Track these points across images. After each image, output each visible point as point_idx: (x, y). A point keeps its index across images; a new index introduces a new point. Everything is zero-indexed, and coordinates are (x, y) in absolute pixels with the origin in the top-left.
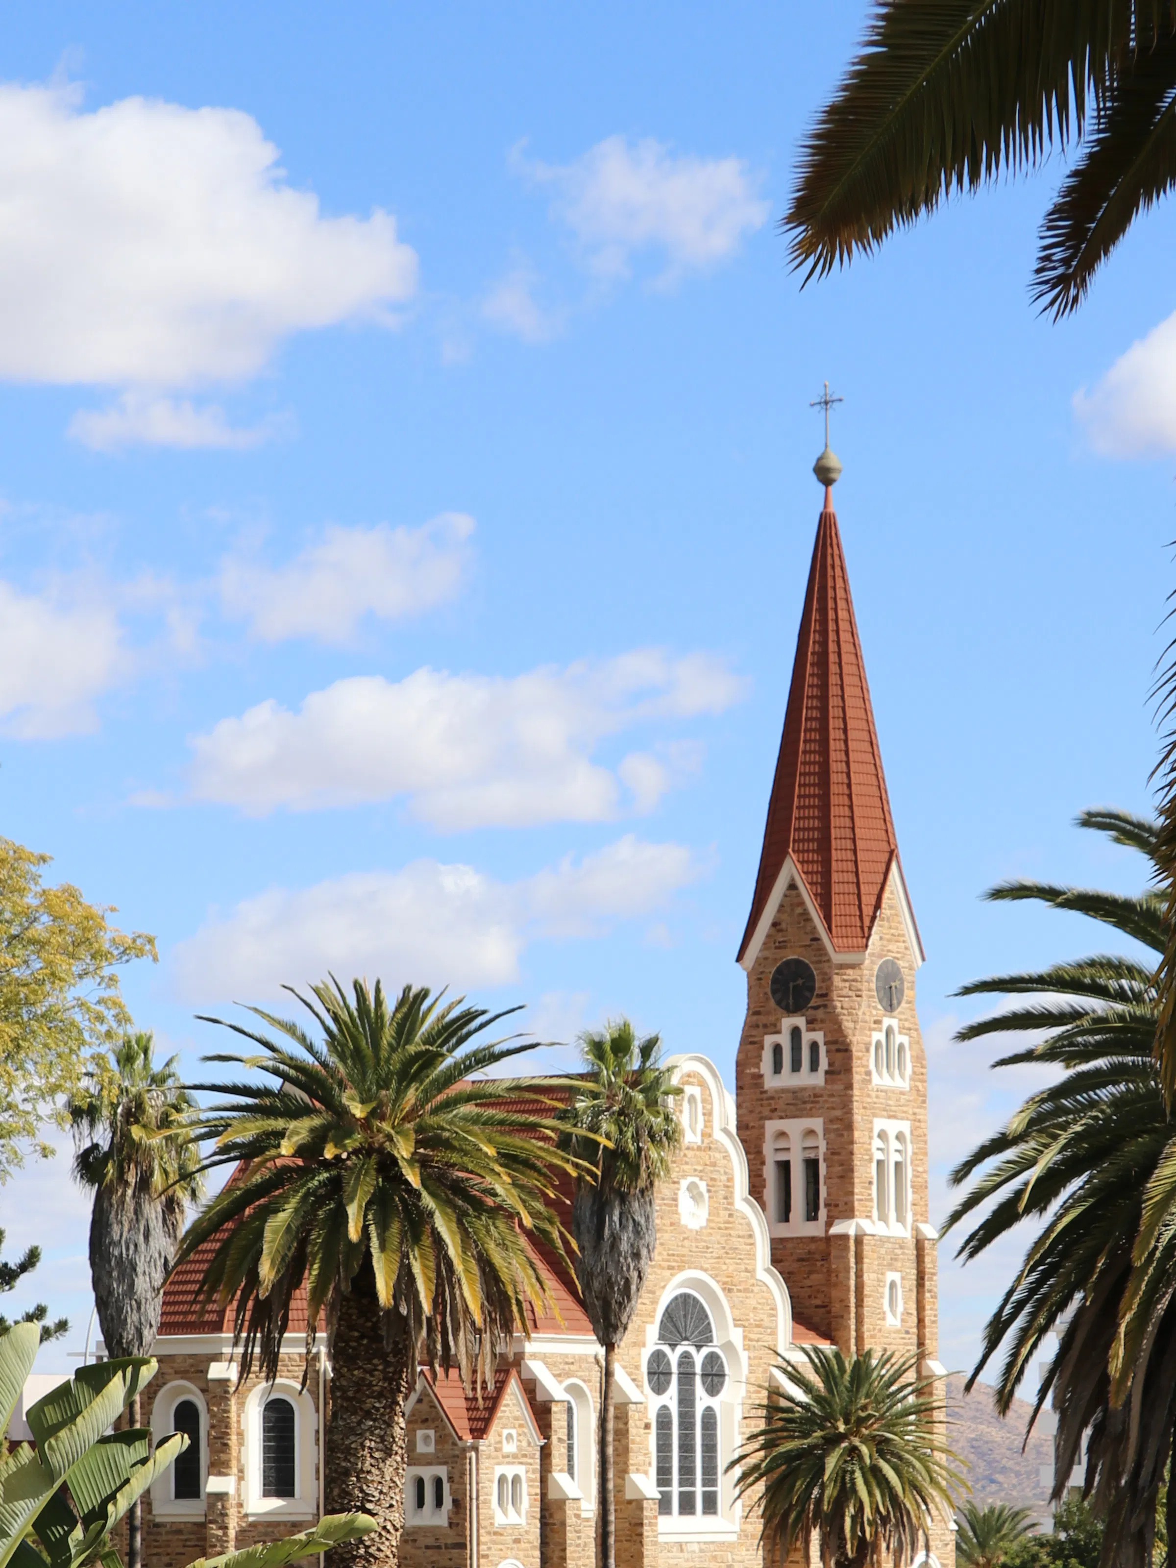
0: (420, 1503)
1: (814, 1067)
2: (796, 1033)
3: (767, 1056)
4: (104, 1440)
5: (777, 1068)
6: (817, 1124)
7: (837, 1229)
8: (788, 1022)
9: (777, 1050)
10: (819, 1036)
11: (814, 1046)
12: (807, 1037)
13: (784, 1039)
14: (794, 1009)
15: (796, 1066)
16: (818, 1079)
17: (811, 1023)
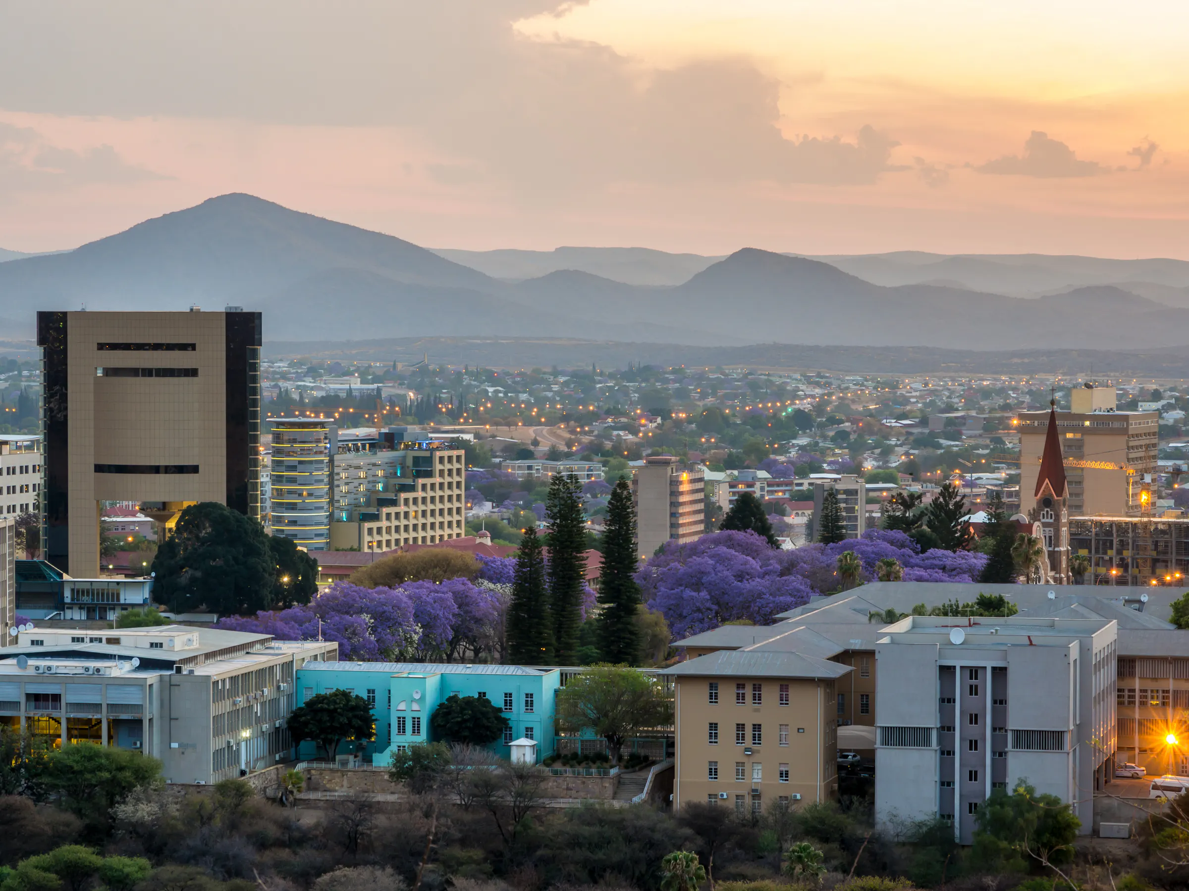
1: (1051, 518)
2: (1047, 511)
3: (1041, 515)
5: (1044, 518)
6: (1052, 529)
7: (1056, 549)
8: (1046, 509)
9: (1043, 514)
10: (1052, 513)
11: (1051, 515)
12: (1050, 512)
13: (1045, 513)
14: (1047, 507)
15: (1047, 518)
16: (1052, 521)
17: (1051, 510)
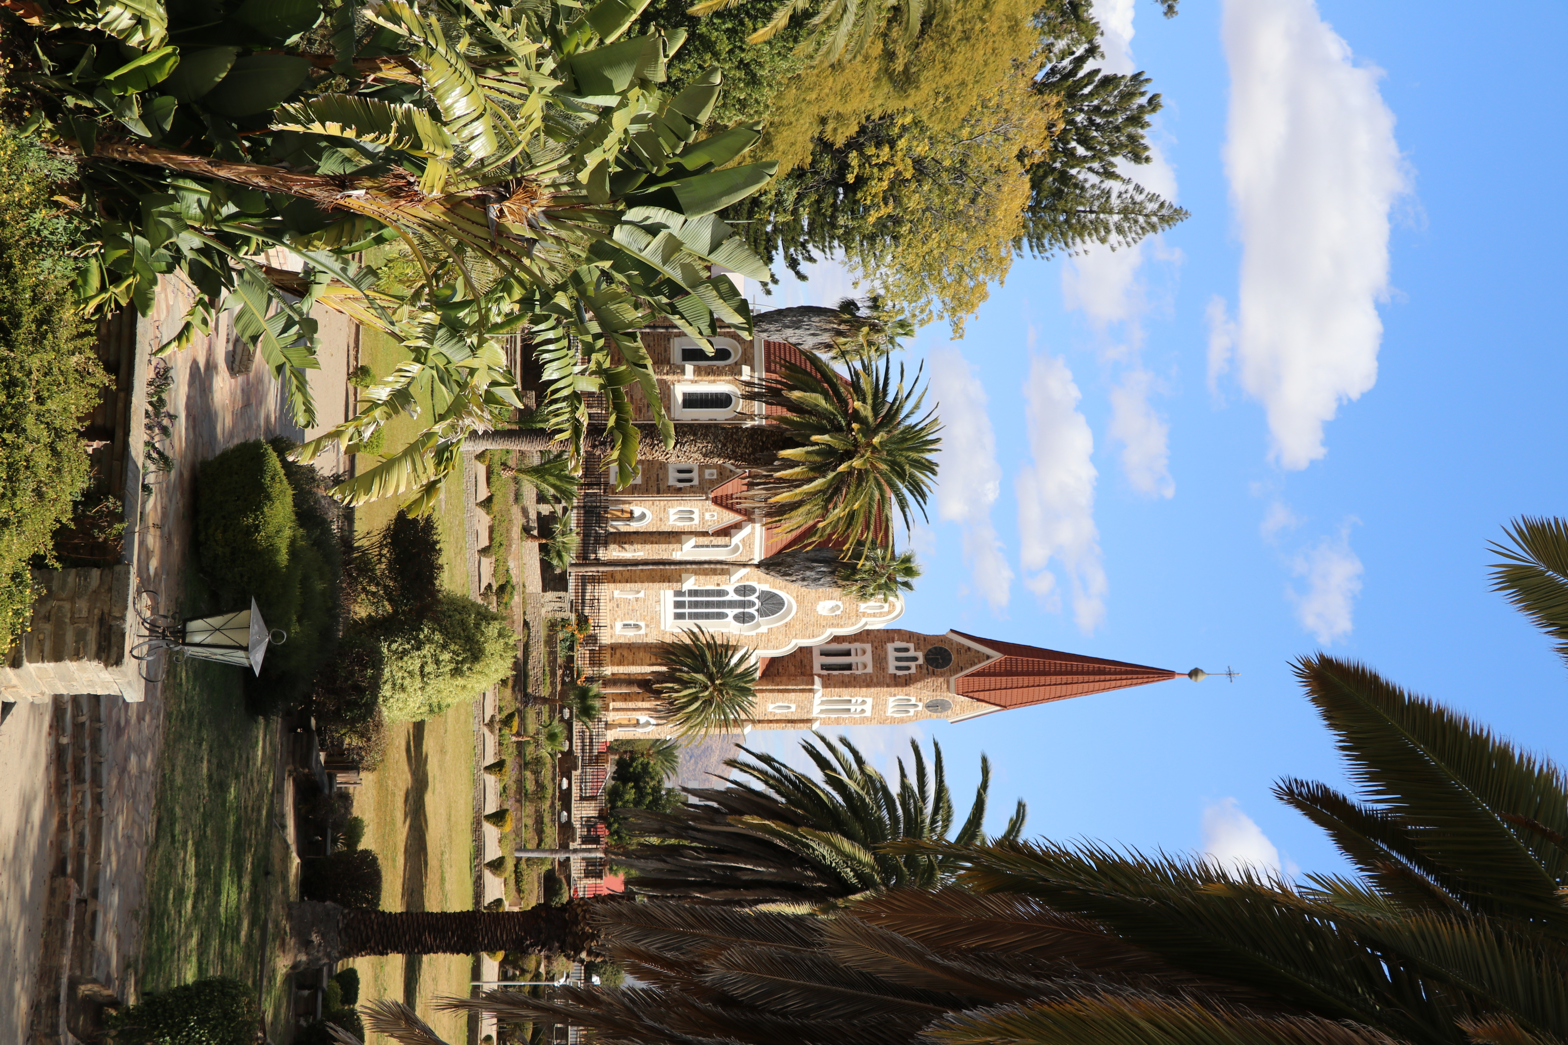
0: (680, 471)
1: (898, 668)
2: (915, 659)
3: (903, 645)
4: (711, 313)
5: (897, 650)
6: (870, 669)
7: (817, 680)
8: (920, 655)
9: (906, 650)
10: (913, 671)
11: (908, 668)
12: (913, 665)
13: (912, 653)
14: (927, 658)
15: (898, 659)
16: (892, 670)
17: (920, 667)
